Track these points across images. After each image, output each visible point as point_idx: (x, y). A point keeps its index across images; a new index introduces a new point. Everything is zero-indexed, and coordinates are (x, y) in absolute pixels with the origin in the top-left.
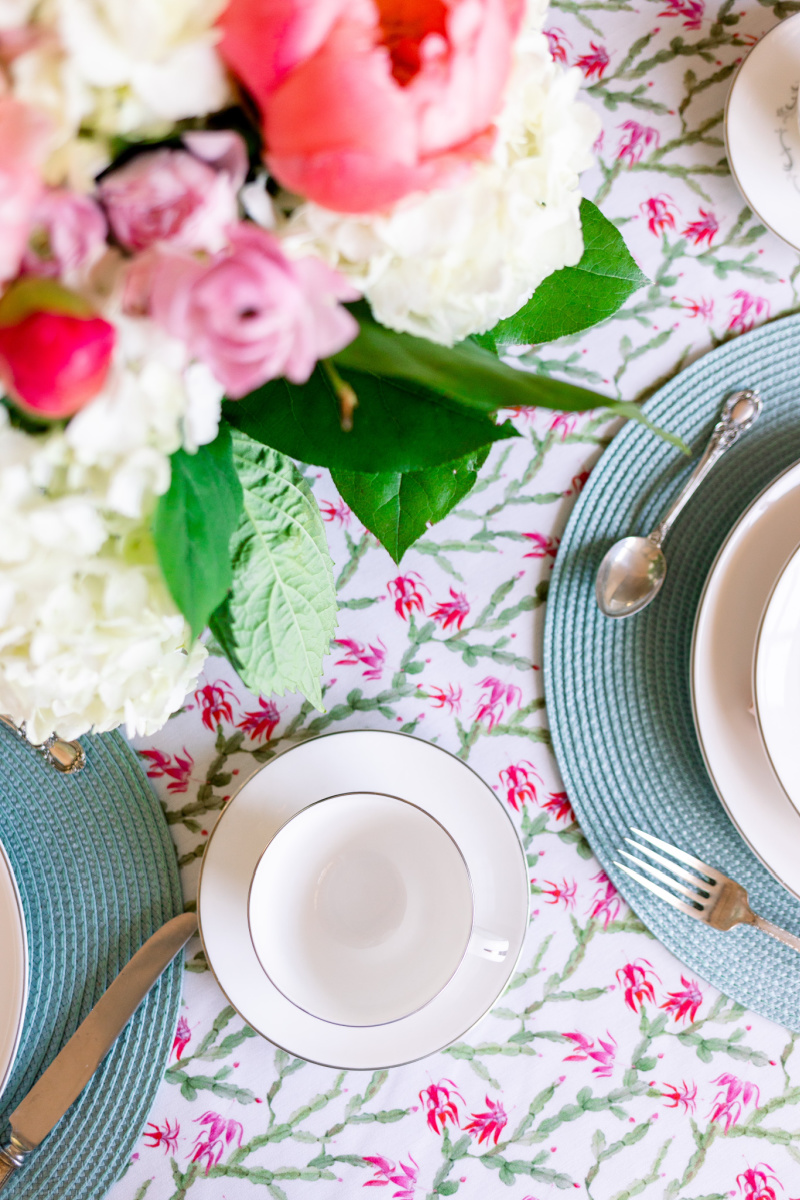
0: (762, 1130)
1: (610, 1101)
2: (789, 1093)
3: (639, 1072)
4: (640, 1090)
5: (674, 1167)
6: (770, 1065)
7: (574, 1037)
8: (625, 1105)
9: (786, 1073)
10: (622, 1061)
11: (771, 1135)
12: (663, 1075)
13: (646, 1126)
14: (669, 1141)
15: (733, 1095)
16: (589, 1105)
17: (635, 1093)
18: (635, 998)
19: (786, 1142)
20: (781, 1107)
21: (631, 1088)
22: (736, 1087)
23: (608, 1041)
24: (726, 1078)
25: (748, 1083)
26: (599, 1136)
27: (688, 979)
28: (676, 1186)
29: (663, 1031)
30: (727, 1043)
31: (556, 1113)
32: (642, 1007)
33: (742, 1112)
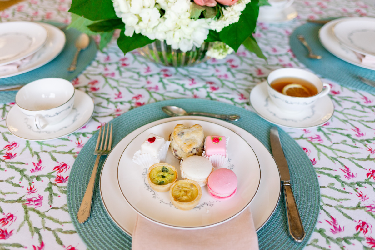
0: (27, 213)
1: (24, 176)
2: (42, 213)
3: (36, 178)
4: (30, 181)
5: (8, 198)
6: (50, 206)
7: (40, 161)
8: (24, 179)
9: (49, 210)
10: (37, 173)
11: (27, 215)
12: (37, 184)
13: (20, 186)
14: (16, 193)
15: (37, 201)
16: (21, 172)
17: (29, 180)
18: (57, 168)
19: (26, 219)
20: (37, 214)
21: (29, 179)
22: (39, 201)
23: (42, 168)
24: (42, 197)
25: (42, 203)
26: (13, 178)
27: (68, 178)
28: (3, 200)
29: (50, 178)
30: (53, 193)
31: (17, 167)
32: (55, 171)
33: (32, 205)
